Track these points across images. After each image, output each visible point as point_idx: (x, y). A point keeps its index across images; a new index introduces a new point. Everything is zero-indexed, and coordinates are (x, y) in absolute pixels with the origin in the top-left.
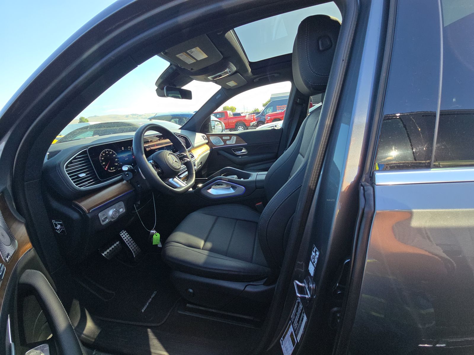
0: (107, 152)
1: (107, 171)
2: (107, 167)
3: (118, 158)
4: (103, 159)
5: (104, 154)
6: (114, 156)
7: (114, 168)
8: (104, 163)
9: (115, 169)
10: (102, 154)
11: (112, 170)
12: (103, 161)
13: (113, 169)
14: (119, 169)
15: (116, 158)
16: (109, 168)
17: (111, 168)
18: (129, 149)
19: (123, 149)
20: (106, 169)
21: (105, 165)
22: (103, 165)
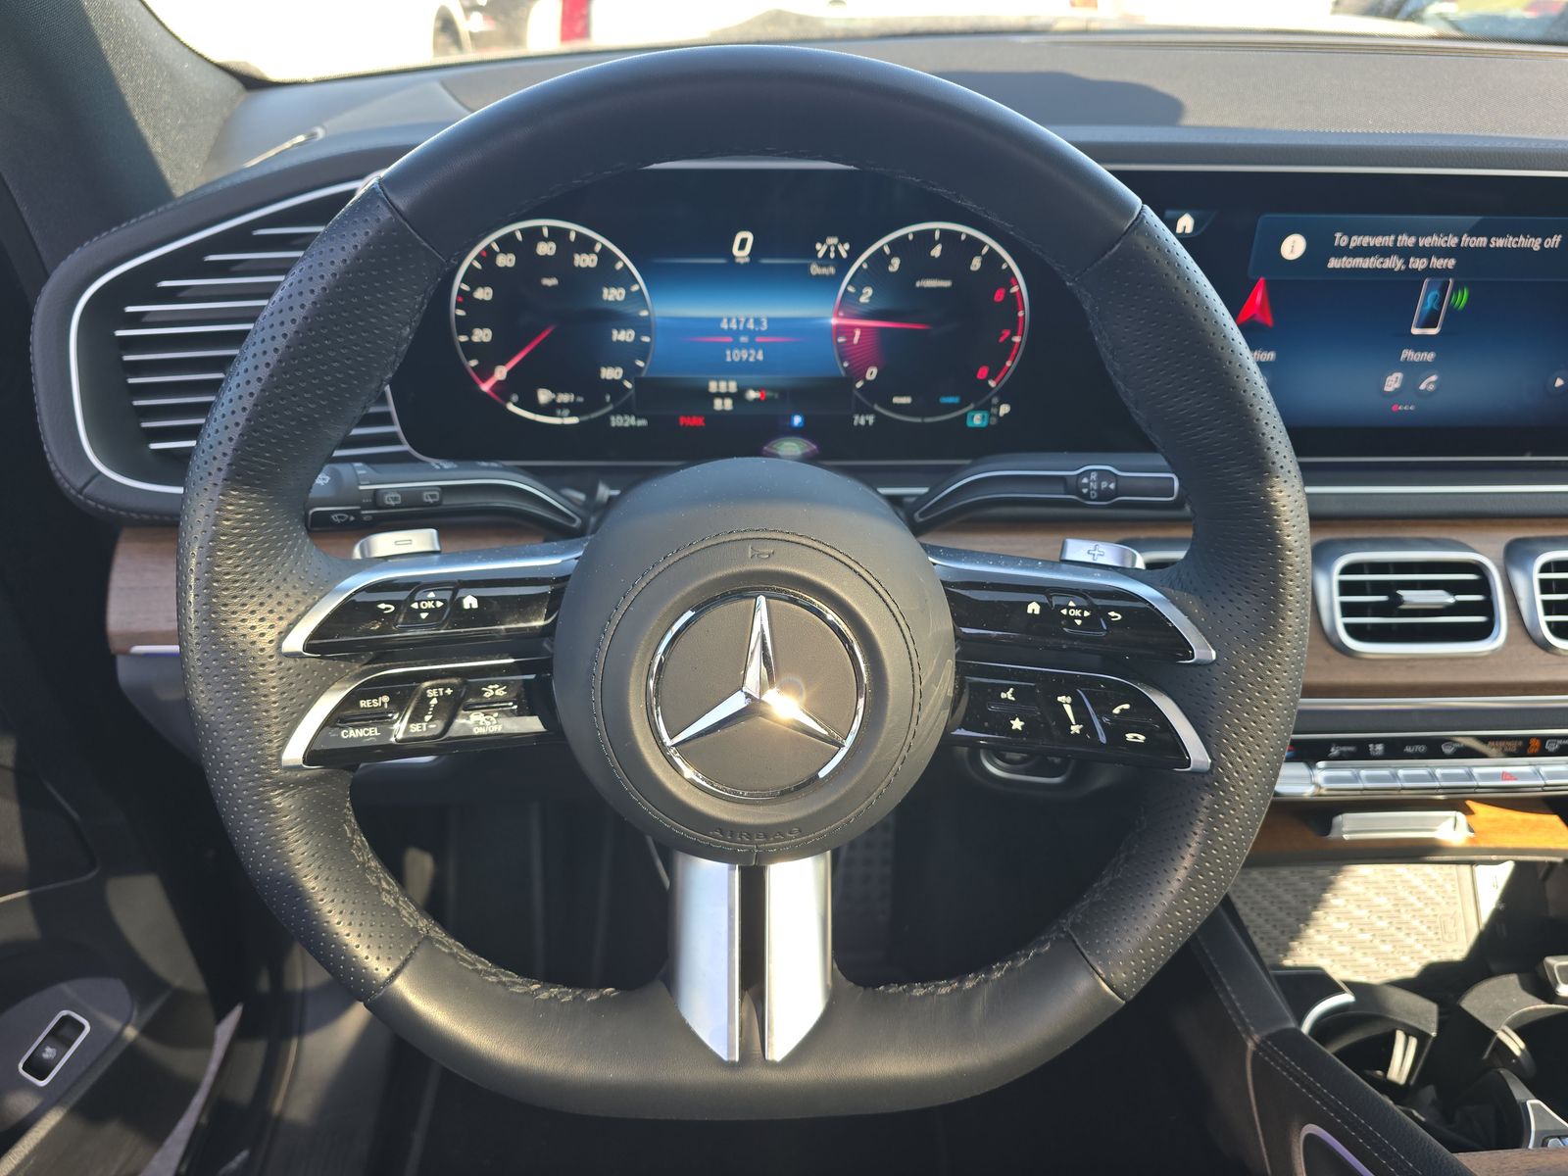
0: (546, 249)
1: (492, 407)
2: (501, 373)
3: (642, 326)
4: (484, 294)
5: (505, 261)
6: (613, 294)
7: (565, 398)
8: (482, 335)
9: (574, 409)
10: (488, 256)
11: (551, 409)
12: (478, 314)
13: (563, 406)
14: (617, 421)
15: (615, 317)
16: (522, 385)
17: (544, 396)
18: (815, 269)
19: (741, 255)
20: (486, 387)
21: (490, 356)
22: (472, 349)
